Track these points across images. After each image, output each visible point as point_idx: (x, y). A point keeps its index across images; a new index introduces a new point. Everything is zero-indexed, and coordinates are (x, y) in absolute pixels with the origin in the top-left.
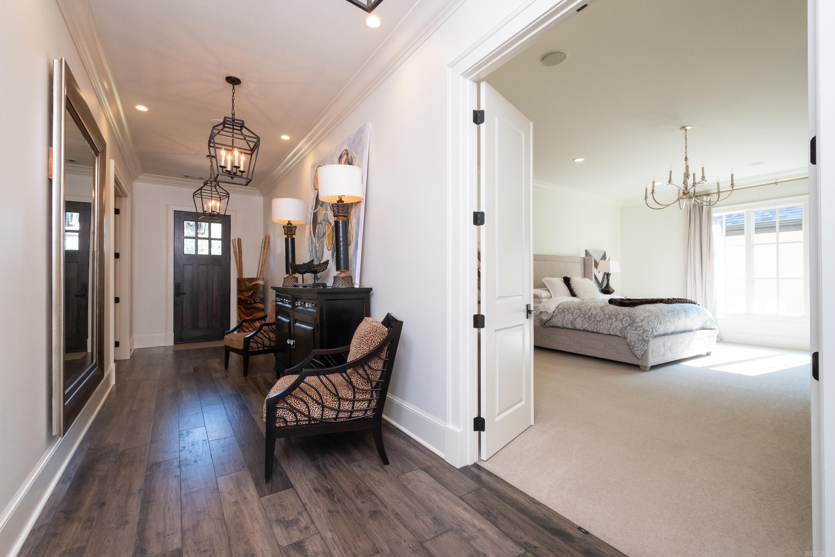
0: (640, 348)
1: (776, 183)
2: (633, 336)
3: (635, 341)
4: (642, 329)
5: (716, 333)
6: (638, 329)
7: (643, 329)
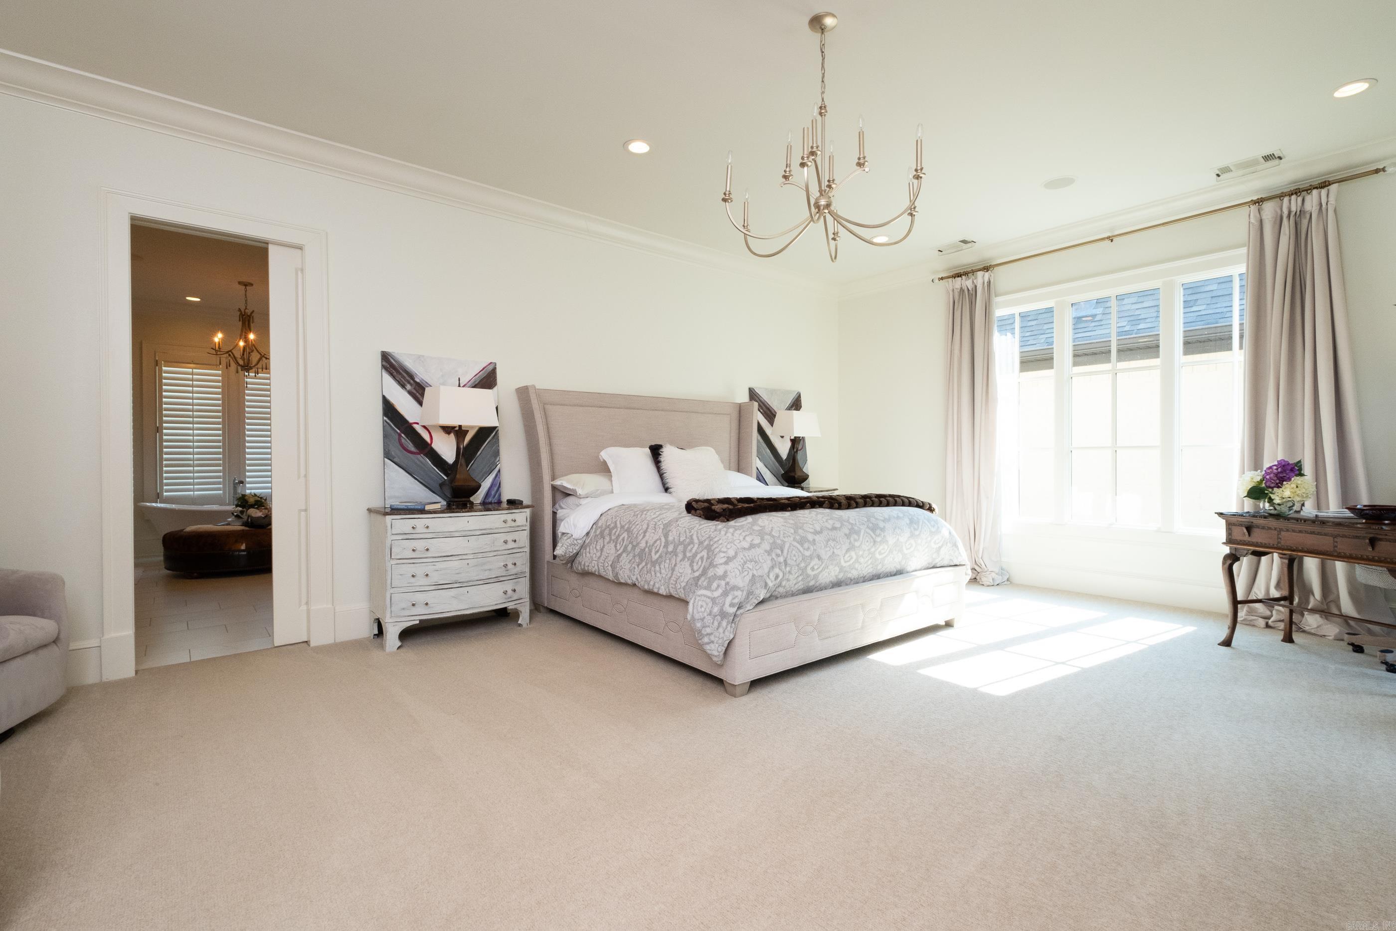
0: (715, 637)
1: (1111, 239)
2: (700, 603)
3: (703, 619)
4: (723, 583)
5: (966, 574)
6: (715, 585)
7: (727, 584)
